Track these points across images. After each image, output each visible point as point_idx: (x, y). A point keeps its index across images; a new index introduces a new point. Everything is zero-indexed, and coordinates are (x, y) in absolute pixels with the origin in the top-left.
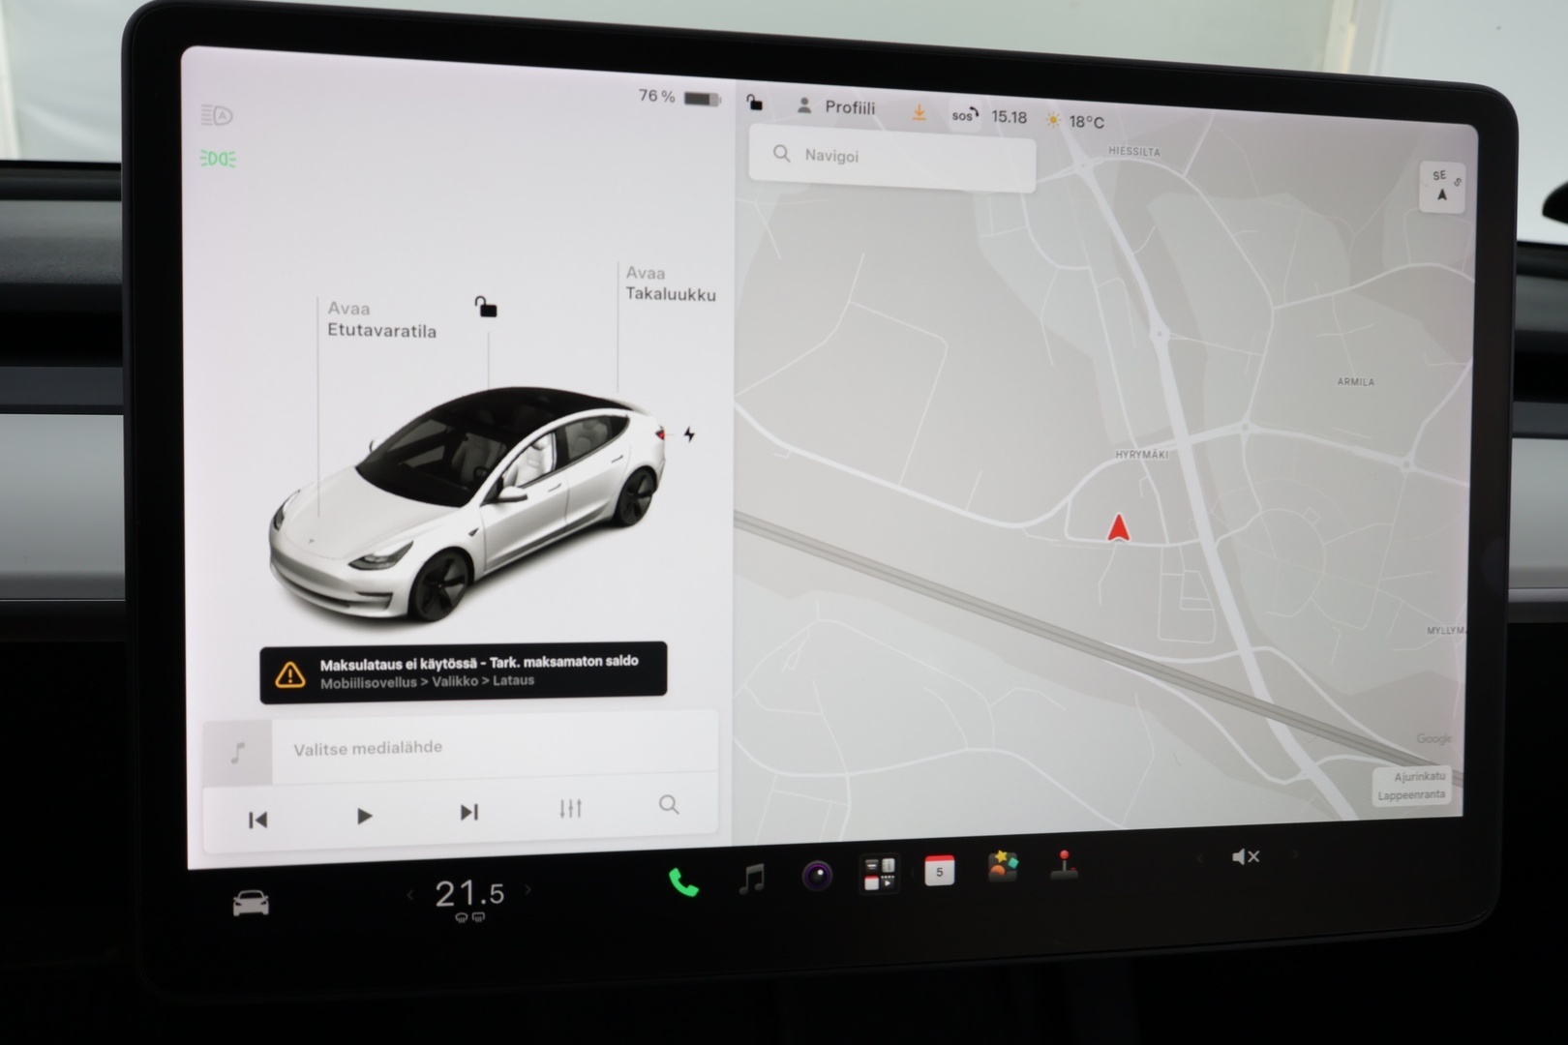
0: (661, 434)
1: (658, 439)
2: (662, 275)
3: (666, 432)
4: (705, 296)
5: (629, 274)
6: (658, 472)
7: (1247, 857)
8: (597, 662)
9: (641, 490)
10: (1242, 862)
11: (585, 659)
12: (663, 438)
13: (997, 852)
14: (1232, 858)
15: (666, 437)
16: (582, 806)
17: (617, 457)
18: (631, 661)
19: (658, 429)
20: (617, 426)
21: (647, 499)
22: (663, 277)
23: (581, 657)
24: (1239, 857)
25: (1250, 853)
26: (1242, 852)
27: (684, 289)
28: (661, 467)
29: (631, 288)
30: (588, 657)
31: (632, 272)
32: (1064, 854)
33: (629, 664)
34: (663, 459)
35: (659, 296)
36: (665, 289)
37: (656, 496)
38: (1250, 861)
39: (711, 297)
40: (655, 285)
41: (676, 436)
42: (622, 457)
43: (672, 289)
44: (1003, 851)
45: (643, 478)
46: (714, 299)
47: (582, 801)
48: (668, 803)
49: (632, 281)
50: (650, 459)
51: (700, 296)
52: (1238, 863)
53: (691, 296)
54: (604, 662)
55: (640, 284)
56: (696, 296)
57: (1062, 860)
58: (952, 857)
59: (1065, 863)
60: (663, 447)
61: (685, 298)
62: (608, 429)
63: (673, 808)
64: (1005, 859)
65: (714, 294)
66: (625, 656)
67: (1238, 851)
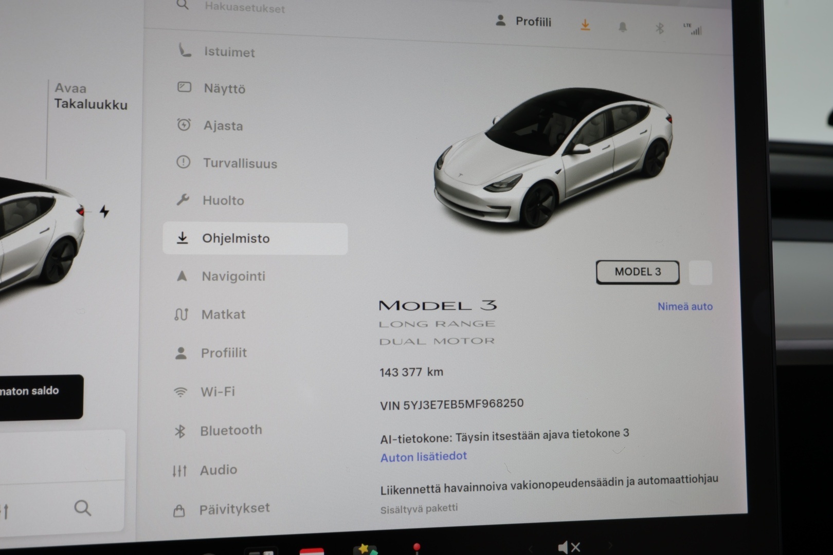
0: (81, 211)
1: (78, 216)
2: (84, 90)
3: (85, 210)
4: (119, 106)
5: (57, 89)
6: (78, 241)
7: (570, 548)
8: (24, 392)
9: (64, 255)
10: (566, 552)
11: (14, 390)
12: (82, 214)
13: (360, 546)
14: (557, 548)
15: (85, 214)
16: (8, 510)
17: (46, 229)
18: (53, 391)
19: (79, 207)
20: (45, 206)
21: (69, 262)
22: (85, 92)
23: (11, 389)
24: (563, 548)
25: (572, 544)
26: (566, 543)
27: (101, 100)
28: (80, 237)
29: (58, 100)
30: (17, 388)
31: (59, 87)
32: (417, 546)
33: (51, 393)
34: (83, 230)
35: (81, 105)
36: (86, 100)
37: (76, 260)
38: (572, 551)
39: (124, 107)
40: (78, 98)
41: (93, 213)
42: (48, 229)
43: (91, 100)
44: (365, 544)
45: (66, 245)
46: (126, 108)
47: (8, 506)
48: (81, 507)
49: (59, 94)
50: (72, 230)
51: (115, 106)
52: (563, 553)
53: (107, 106)
54: (30, 392)
55: (66, 97)
56: (111, 106)
57: (415, 551)
58: (322, 549)
59: (417, 553)
60: (82, 222)
61: (102, 108)
62: (37, 208)
63: (86, 511)
64: (367, 551)
65: (126, 104)
66: (48, 387)
67: (562, 543)
